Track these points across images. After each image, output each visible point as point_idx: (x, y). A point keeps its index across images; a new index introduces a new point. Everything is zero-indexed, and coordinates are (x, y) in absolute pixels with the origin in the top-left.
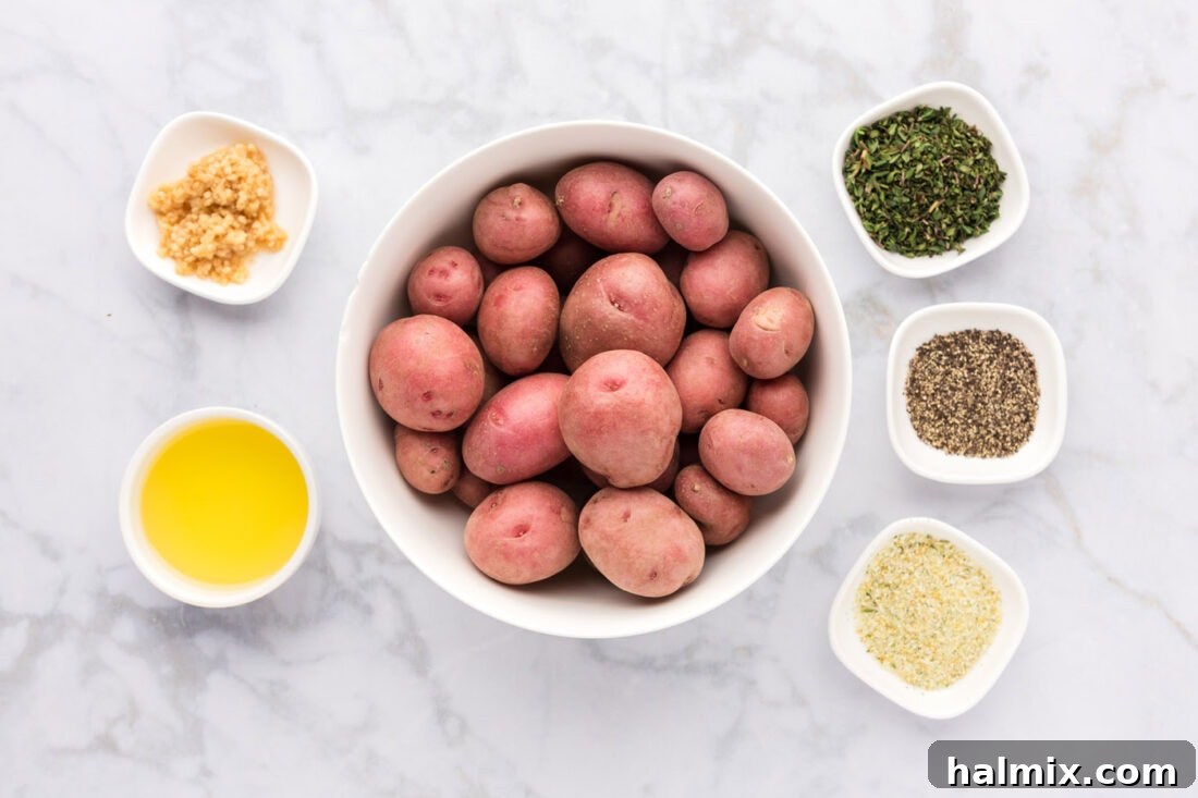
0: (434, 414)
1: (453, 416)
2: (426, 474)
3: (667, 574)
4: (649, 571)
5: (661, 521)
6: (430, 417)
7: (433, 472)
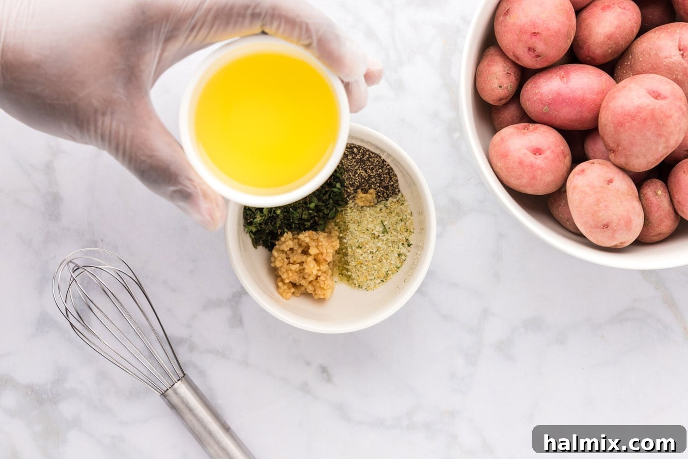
0: (529, 49)
1: (539, 58)
2: (496, 86)
3: (614, 231)
4: (605, 222)
5: (629, 197)
6: (526, 50)
7: (500, 87)
